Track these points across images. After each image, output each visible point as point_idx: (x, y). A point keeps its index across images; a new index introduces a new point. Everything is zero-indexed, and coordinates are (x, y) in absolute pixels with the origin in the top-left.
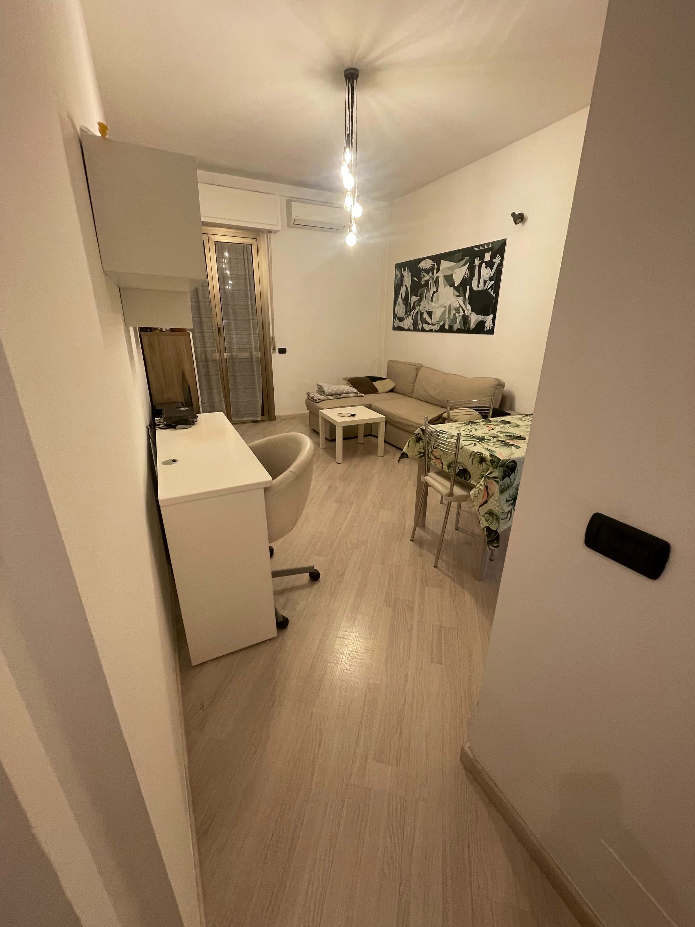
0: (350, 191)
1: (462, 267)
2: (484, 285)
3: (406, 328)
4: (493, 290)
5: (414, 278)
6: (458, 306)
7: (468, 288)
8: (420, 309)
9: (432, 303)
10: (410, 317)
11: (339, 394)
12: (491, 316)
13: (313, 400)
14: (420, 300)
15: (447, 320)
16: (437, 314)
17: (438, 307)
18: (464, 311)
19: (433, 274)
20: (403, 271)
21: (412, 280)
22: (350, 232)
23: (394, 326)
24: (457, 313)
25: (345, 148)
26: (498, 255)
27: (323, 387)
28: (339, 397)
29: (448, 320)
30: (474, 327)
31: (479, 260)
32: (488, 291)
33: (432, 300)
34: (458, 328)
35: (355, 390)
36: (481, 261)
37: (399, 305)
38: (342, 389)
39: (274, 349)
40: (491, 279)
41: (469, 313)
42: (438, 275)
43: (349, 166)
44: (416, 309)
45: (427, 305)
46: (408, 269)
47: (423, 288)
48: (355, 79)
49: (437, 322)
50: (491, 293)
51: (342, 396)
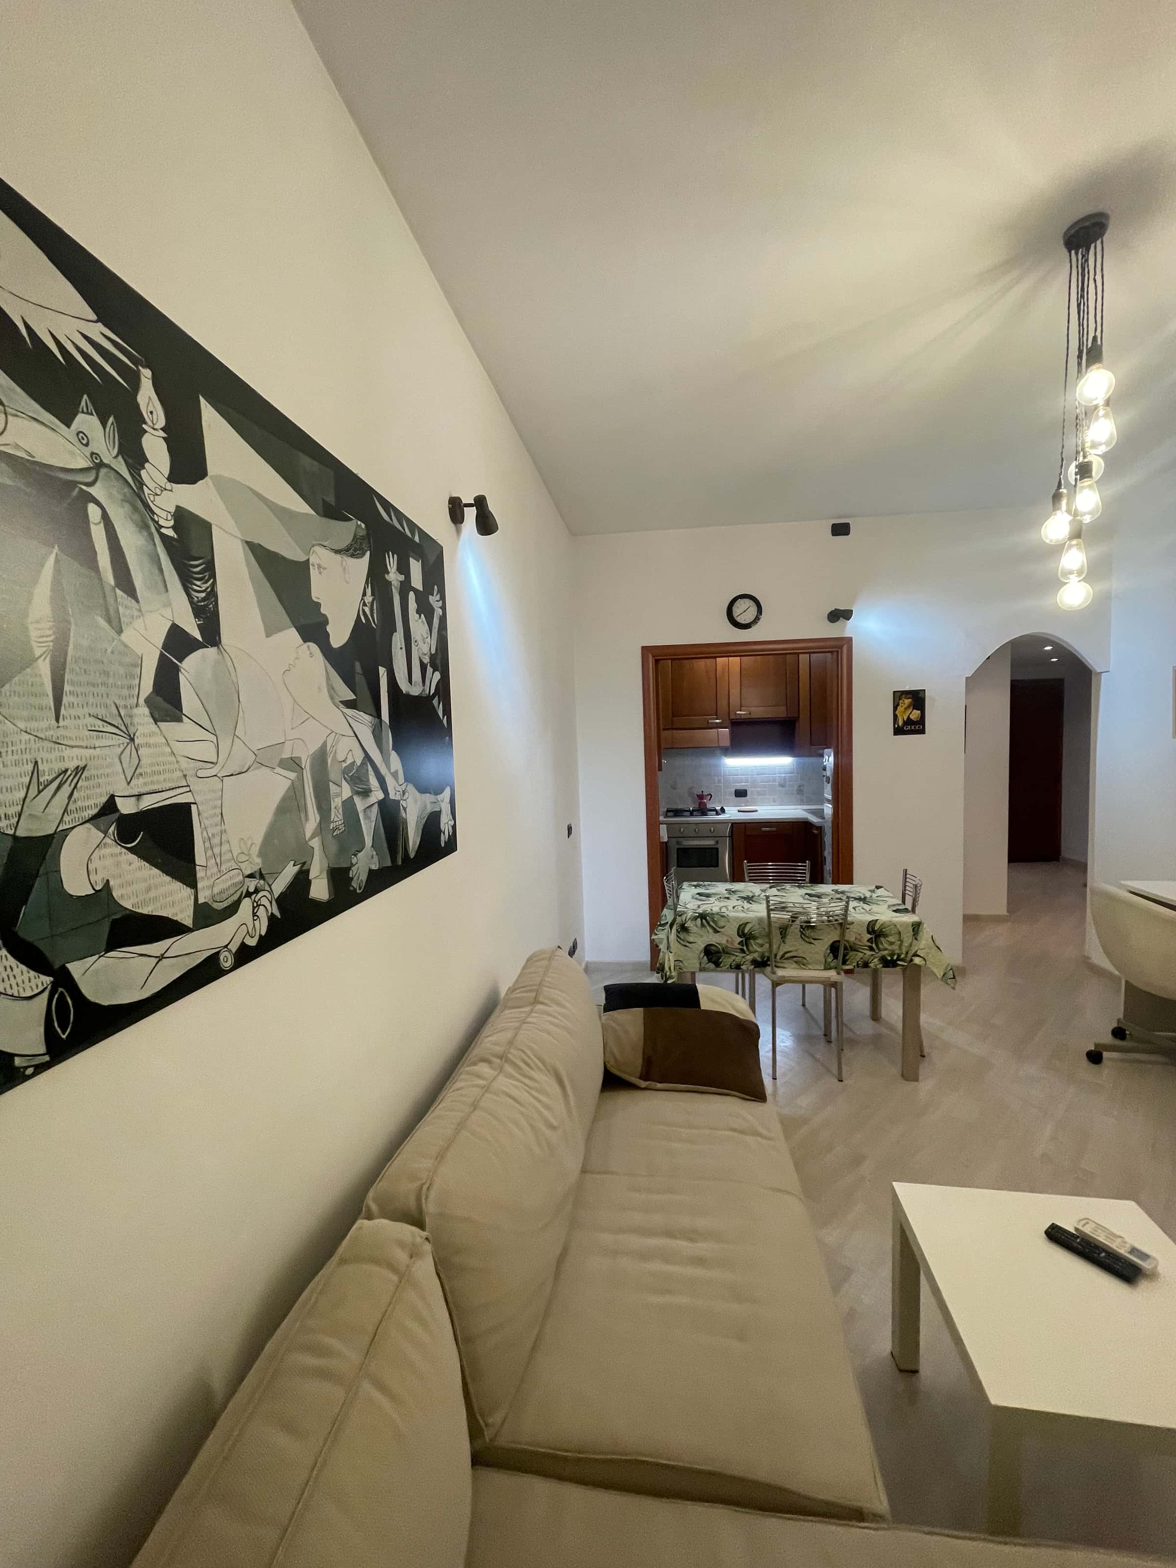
2: (422, 680)
4: (441, 705)
7: (383, 676)
26: (436, 588)
36: (403, 576)
40: (433, 663)
41: (397, 787)
50: (439, 712)
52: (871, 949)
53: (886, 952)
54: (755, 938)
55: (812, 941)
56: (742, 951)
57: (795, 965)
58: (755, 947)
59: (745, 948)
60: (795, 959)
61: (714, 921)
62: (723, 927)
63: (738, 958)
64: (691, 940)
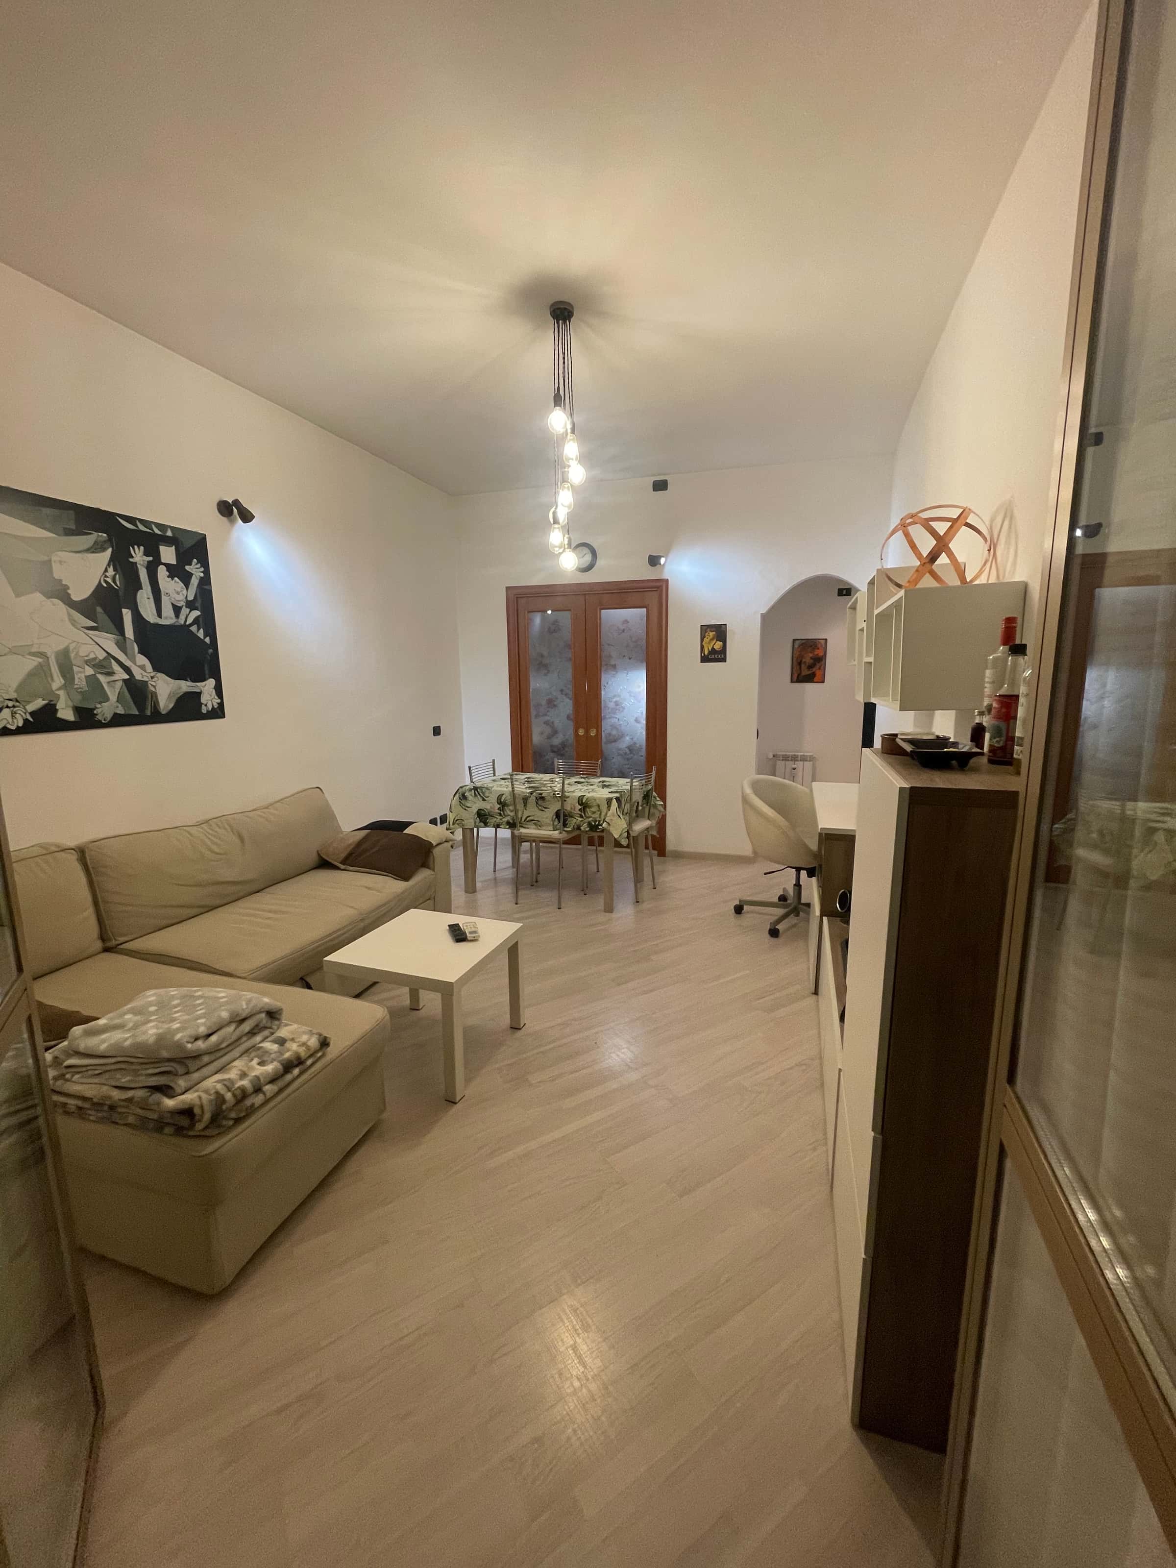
6: (102, 654)
7: (126, 614)
15: (61, 693)
18: (127, 670)
29: (69, 694)
32: (191, 631)
34: (114, 716)
52: (581, 816)
53: (590, 819)
54: (508, 806)
55: (544, 809)
56: (500, 815)
57: (534, 826)
58: (508, 812)
59: (502, 812)
60: (533, 822)
61: (483, 793)
62: (488, 797)
63: (498, 819)
64: (468, 805)
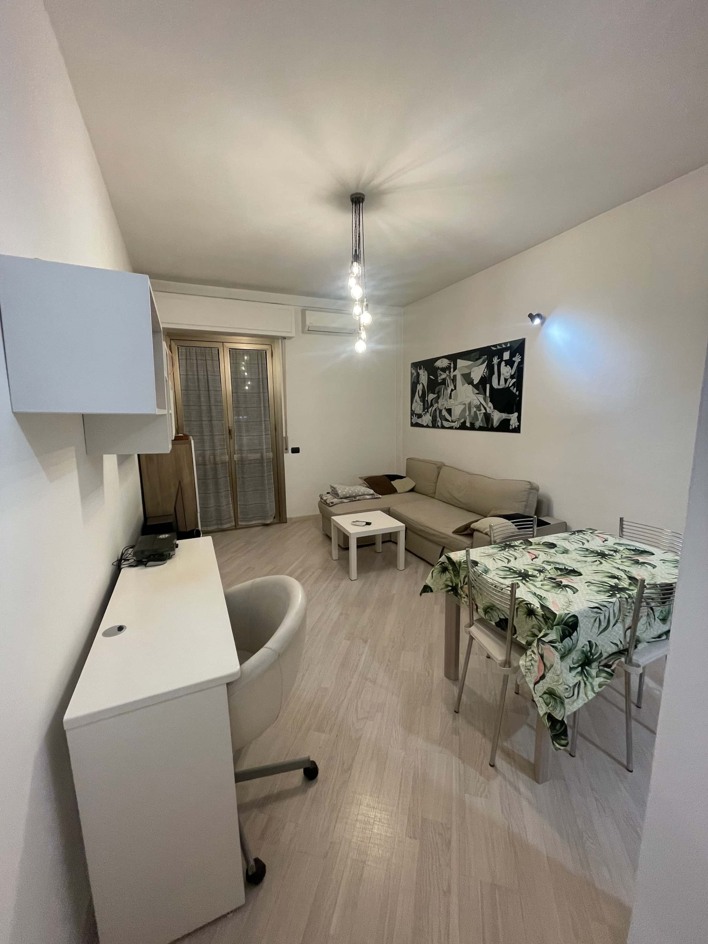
0: (359, 301)
1: (481, 366)
2: (506, 383)
3: (425, 425)
4: (515, 389)
5: (430, 376)
6: (479, 403)
7: (488, 386)
8: (438, 406)
9: (451, 400)
10: (428, 414)
11: (355, 497)
12: (516, 414)
13: (325, 503)
14: (438, 397)
16: (457, 411)
17: (457, 404)
19: (450, 372)
20: (419, 370)
21: (429, 378)
22: (359, 339)
23: (412, 423)
24: (478, 410)
25: (352, 263)
26: (518, 354)
27: (337, 489)
28: (354, 499)
29: (469, 418)
30: (498, 424)
31: (498, 359)
32: (510, 390)
33: (450, 397)
34: (480, 426)
35: (372, 491)
36: (500, 360)
37: (416, 402)
38: (358, 491)
39: (286, 449)
40: (512, 377)
41: (490, 410)
42: (455, 373)
43: (358, 278)
44: (433, 406)
45: (445, 403)
46: (423, 368)
47: (440, 386)
48: (361, 201)
49: (458, 420)
50: (513, 391)
51: (357, 499)
